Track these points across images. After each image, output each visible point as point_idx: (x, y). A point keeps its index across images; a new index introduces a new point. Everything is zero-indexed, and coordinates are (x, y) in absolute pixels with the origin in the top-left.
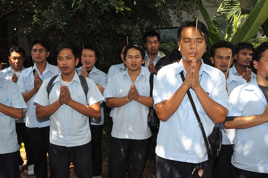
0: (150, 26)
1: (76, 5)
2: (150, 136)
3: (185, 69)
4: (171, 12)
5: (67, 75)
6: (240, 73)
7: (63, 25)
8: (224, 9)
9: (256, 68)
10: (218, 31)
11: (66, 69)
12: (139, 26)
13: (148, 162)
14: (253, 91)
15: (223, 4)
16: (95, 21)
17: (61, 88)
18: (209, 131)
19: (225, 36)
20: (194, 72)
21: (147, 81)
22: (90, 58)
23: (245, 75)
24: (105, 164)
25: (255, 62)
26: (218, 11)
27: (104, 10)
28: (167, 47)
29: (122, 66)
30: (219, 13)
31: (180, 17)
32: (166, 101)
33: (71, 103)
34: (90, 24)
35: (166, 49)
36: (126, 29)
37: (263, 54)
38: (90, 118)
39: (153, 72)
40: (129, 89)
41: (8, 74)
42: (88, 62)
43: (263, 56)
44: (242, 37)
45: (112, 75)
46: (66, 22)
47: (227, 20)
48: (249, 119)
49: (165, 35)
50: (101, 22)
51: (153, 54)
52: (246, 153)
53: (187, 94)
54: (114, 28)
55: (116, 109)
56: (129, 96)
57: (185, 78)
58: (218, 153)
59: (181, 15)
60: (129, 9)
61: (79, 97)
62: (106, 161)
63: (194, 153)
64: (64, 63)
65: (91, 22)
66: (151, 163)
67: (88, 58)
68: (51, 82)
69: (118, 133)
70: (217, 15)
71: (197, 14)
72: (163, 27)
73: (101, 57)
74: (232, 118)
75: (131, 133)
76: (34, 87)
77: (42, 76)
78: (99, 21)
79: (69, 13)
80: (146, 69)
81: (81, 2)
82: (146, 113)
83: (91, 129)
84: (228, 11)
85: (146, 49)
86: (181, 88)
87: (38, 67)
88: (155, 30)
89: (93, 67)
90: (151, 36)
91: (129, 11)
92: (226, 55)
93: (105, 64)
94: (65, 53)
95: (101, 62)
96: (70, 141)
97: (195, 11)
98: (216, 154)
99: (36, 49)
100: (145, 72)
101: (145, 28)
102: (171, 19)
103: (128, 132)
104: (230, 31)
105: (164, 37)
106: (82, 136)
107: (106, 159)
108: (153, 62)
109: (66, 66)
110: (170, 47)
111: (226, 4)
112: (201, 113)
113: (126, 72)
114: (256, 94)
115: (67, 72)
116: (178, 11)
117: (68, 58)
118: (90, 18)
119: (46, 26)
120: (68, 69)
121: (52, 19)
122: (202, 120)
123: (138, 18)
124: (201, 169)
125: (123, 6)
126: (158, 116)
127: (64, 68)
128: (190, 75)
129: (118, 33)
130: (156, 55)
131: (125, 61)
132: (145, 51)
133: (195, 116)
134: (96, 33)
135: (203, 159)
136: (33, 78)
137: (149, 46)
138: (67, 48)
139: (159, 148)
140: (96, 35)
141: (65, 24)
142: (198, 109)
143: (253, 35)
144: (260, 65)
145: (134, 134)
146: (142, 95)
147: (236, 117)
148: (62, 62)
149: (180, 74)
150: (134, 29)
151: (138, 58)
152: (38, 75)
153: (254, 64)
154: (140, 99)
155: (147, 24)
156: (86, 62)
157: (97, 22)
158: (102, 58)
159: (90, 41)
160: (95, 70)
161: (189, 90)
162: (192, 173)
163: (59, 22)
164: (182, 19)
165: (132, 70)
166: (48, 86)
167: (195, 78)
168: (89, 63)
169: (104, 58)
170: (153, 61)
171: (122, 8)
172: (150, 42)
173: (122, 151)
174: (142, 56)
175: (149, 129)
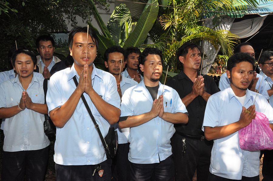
0: (44, 30)
2: (48, 145)
3: (77, 74)
4: (65, 16)
6: (131, 76)
8: (117, 16)
9: (143, 71)
10: (112, 36)
14: (141, 92)
15: (116, 11)
18: (105, 132)
19: (119, 41)
20: (87, 77)
21: (40, 87)
23: (136, 77)
25: (141, 66)
26: (111, 17)
28: (63, 51)
29: (12, 72)
30: (112, 19)
31: (74, 21)
32: (61, 107)
35: (60, 54)
37: (147, 59)
39: (46, 78)
43: (147, 60)
44: (134, 42)
47: (120, 26)
48: (139, 118)
49: (60, 39)
51: (47, 59)
52: (139, 149)
53: (81, 98)
55: (7, 120)
56: (21, 105)
57: (78, 83)
58: (115, 152)
59: (75, 20)
60: (16, 11)
63: (93, 155)
69: (12, 146)
70: (111, 21)
71: (90, 19)
72: (58, 31)
74: (125, 118)
75: (27, 144)
80: (40, 76)
82: (42, 120)
84: (121, 18)
85: (39, 54)
86: (75, 93)
90: (45, 41)
91: (17, 13)
92: (118, 59)
97: (89, 16)
98: (114, 153)
101: (38, 31)
102: (65, 23)
103: (23, 143)
104: (123, 37)
105: (60, 41)
108: (48, 68)
110: (65, 52)
111: (118, 11)
112: (96, 115)
114: (144, 94)
116: (72, 15)
122: (98, 122)
123: (30, 21)
124: (100, 170)
126: (54, 123)
128: (83, 79)
129: (8, 34)
130: (50, 60)
131: (15, 67)
133: (90, 119)
135: (102, 160)
139: (57, 156)
142: (94, 112)
143: (142, 40)
144: (145, 68)
146: (35, 103)
147: (128, 116)
149: (72, 79)
151: (29, 63)
153: (140, 67)
155: (40, 27)
161: (83, 94)
162: (93, 175)
164: (77, 23)
167: (88, 82)
171: (7, 9)
172: (43, 47)
173: (18, 165)
174: (33, 61)
175: (47, 137)
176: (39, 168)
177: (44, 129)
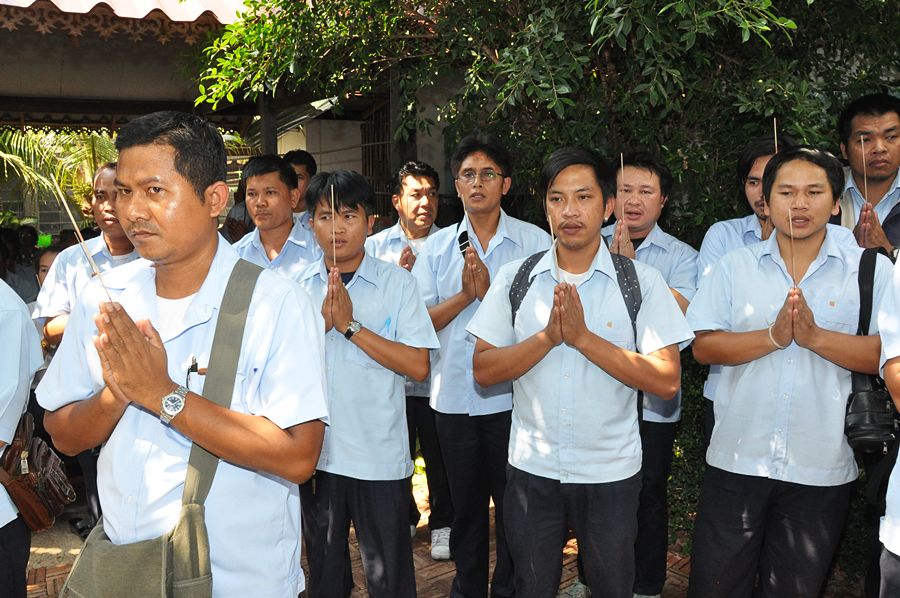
0: (869, 77)
1: (603, 27)
2: (851, 478)
5: (574, 250)
7: (559, 95)
11: (574, 230)
12: (821, 79)
13: (839, 575)
16: (664, 74)
17: (558, 289)
21: (848, 277)
22: (644, 196)
24: (675, 558)
27: (697, 34)
29: (752, 223)
33: (584, 342)
34: (645, 85)
36: (771, 96)
38: (640, 394)
39: (874, 246)
40: (780, 305)
41: (390, 247)
42: (636, 209)
45: (716, 254)
46: (569, 82)
50: (682, 75)
51: (878, 180)
54: (727, 90)
55: (727, 370)
56: (777, 330)
60: (791, 24)
61: (610, 325)
62: (681, 550)
64: (567, 211)
65: (648, 79)
66: (852, 582)
67: (635, 198)
68: (525, 272)
69: (733, 456)
73: (677, 193)
75: (779, 459)
76: (460, 288)
77: (488, 254)
78: (676, 73)
79: (578, 54)
81: (620, 12)
83: (641, 433)
87: (475, 225)
88: (885, 90)
89: (651, 227)
90: (873, 114)
91: (790, 31)
93: (689, 218)
94: (575, 180)
95: (677, 211)
96: (574, 464)
99: (470, 169)
100: (842, 243)
101: (847, 84)
103: (768, 452)
106: (613, 454)
107: (678, 541)
108: (874, 210)
109: (573, 222)
113: (770, 245)
115: (575, 240)
117: (583, 197)
118: (645, 64)
119: (507, 98)
120: (583, 231)
121: (525, 76)
123: (820, 51)
125: (770, 14)
127: (567, 227)
129: (741, 110)
130: (887, 182)
132: (844, 169)
134: (663, 114)
136: (459, 259)
137: (863, 151)
138: (578, 165)
140: (664, 121)
141: (565, 90)
145: (791, 462)
146: (825, 327)
148: (564, 209)
150: (801, 92)
151: (819, 193)
152: (475, 252)
154: (820, 342)
155: (854, 69)
156: (629, 210)
157: (670, 77)
158: (680, 198)
159: (641, 141)
160: (657, 235)
163: (547, 85)
165: (794, 239)
166: (514, 283)
168: (637, 214)
169: (689, 199)
170: (874, 206)
171: (764, 22)
172: (866, 136)
173: (744, 520)
174: (833, 187)
175: (851, 453)
176: (810, 548)
177: (846, 423)
